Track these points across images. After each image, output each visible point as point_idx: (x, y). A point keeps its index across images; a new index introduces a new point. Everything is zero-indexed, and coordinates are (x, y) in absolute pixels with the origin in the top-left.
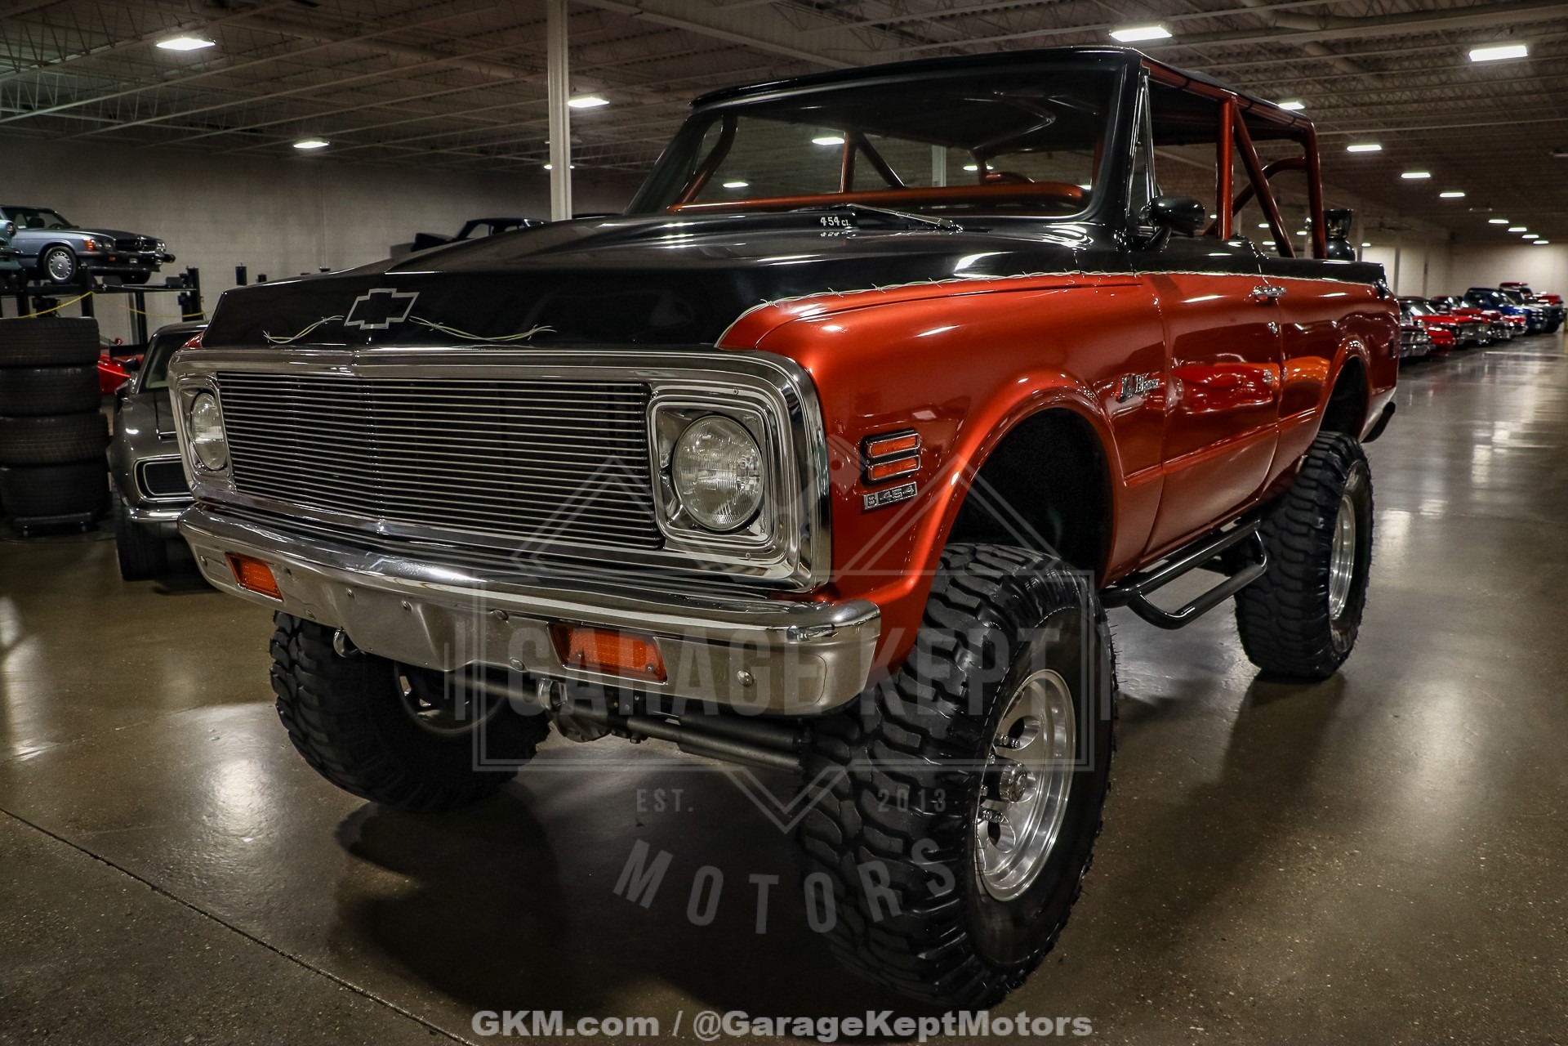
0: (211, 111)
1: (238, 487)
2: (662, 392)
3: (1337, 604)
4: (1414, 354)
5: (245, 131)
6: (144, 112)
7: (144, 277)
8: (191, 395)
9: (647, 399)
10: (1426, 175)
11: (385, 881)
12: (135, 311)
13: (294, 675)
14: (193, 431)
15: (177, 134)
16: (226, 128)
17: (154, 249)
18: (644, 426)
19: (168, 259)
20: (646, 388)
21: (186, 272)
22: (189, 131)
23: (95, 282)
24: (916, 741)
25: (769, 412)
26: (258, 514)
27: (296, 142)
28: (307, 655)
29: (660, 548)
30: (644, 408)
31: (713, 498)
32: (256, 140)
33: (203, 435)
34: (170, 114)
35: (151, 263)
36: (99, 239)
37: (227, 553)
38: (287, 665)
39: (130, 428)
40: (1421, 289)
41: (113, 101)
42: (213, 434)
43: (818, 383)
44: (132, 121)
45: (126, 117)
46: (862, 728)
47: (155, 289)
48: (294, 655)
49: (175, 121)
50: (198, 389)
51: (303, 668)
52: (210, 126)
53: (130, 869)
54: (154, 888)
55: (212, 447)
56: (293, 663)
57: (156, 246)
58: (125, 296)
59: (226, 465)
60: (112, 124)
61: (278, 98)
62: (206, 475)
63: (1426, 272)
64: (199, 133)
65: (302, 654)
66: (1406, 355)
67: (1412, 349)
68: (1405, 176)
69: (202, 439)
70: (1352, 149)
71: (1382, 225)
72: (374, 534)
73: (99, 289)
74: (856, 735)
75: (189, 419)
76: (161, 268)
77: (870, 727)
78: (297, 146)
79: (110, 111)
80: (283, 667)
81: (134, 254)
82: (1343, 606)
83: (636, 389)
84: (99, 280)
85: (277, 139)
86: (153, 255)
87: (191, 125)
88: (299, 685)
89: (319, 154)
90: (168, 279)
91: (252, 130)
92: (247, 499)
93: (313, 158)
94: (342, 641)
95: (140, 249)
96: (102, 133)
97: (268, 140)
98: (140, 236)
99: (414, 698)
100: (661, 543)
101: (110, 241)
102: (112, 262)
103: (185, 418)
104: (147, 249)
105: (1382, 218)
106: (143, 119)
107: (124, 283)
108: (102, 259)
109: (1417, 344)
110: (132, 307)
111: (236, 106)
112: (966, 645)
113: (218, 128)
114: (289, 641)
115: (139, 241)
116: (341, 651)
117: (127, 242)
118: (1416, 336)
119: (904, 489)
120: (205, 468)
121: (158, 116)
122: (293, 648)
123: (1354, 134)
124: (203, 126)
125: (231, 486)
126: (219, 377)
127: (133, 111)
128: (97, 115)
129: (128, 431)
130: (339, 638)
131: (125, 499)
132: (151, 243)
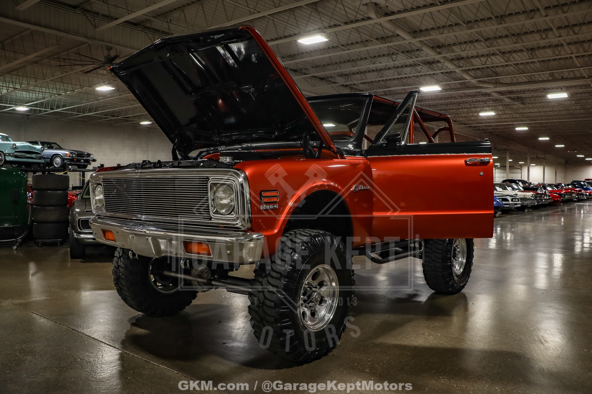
0: (112, 111)
1: (106, 211)
2: (212, 179)
3: (458, 269)
4: (543, 203)
5: (124, 117)
6: (90, 111)
7: (85, 167)
8: (95, 186)
9: (208, 181)
10: (548, 139)
11: (140, 331)
12: (81, 178)
13: (119, 270)
14: (95, 195)
15: (100, 118)
16: (117, 116)
17: (89, 157)
18: (207, 188)
19: (94, 160)
20: (208, 178)
21: (100, 166)
22: (105, 117)
23: (69, 167)
24: (278, 276)
25: (236, 184)
26: (111, 218)
27: (141, 122)
28: (123, 264)
29: (211, 220)
30: (207, 183)
31: (223, 206)
32: (128, 121)
33: (98, 197)
34: (99, 111)
35: (88, 162)
36: (71, 153)
37: (102, 229)
38: (117, 267)
39: (77, 209)
40: (554, 181)
41: (80, 107)
42: (101, 197)
43: (248, 178)
44: (86, 114)
45: (84, 112)
46: (266, 273)
47: (89, 171)
48: (119, 264)
49: (100, 114)
50: (97, 184)
51: (122, 268)
52: (112, 116)
53: (66, 325)
54: (72, 330)
55: (100, 200)
56: (119, 266)
57: (90, 156)
58: (78, 173)
59: (103, 205)
60: (79, 115)
61: (135, 107)
62: (98, 208)
63: (556, 175)
64: (108, 118)
65: (121, 263)
66: (540, 203)
67: (543, 202)
68: (540, 139)
69: (97, 198)
70: (518, 129)
71: (537, 157)
72: (141, 220)
73: (70, 170)
74: (264, 275)
75: (94, 192)
76: (91, 164)
77: (267, 272)
78: (141, 123)
79: (79, 110)
80: (116, 268)
81: (83, 158)
82: (462, 271)
83: (206, 178)
84: (70, 167)
85: (135, 121)
86: (89, 159)
87: (106, 115)
88: (120, 273)
89: (148, 126)
90: (93, 167)
91: (126, 118)
92: (108, 214)
93: (147, 127)
94: (131, 254)
95: (85, 157)
96: (75, 118)
97: (131, 121)
98: (85, 152)
99: (155, 282)
100: (211, 219)
101: (75, 154)
102: (75, 161)
103: (93, 192)
104: (87, 157)
105: (537, 154)
106: (90, 113)
107: (78, 168)
108: (72, 160)
109: (545, 199)
110: (80, 176)
111: (121, 109)
112: (295, 252)
113: (114, 116)
114: (118, 260)
115: (84, 154)
116: (131, 257)
117: (80, 154)
118: (544, 196)
119: (273, 206)
120: (98, 206)
121: (95, 112)
122: (119, 262)
123: (518, 124)
124: (109, 116)
125: (104, 211)
126: (103, 180)
127: (87, 110)
128: (74, 111)
129: (77, 210)
130: (130, 253)
131: (73, 231)
132: (89, 155)
